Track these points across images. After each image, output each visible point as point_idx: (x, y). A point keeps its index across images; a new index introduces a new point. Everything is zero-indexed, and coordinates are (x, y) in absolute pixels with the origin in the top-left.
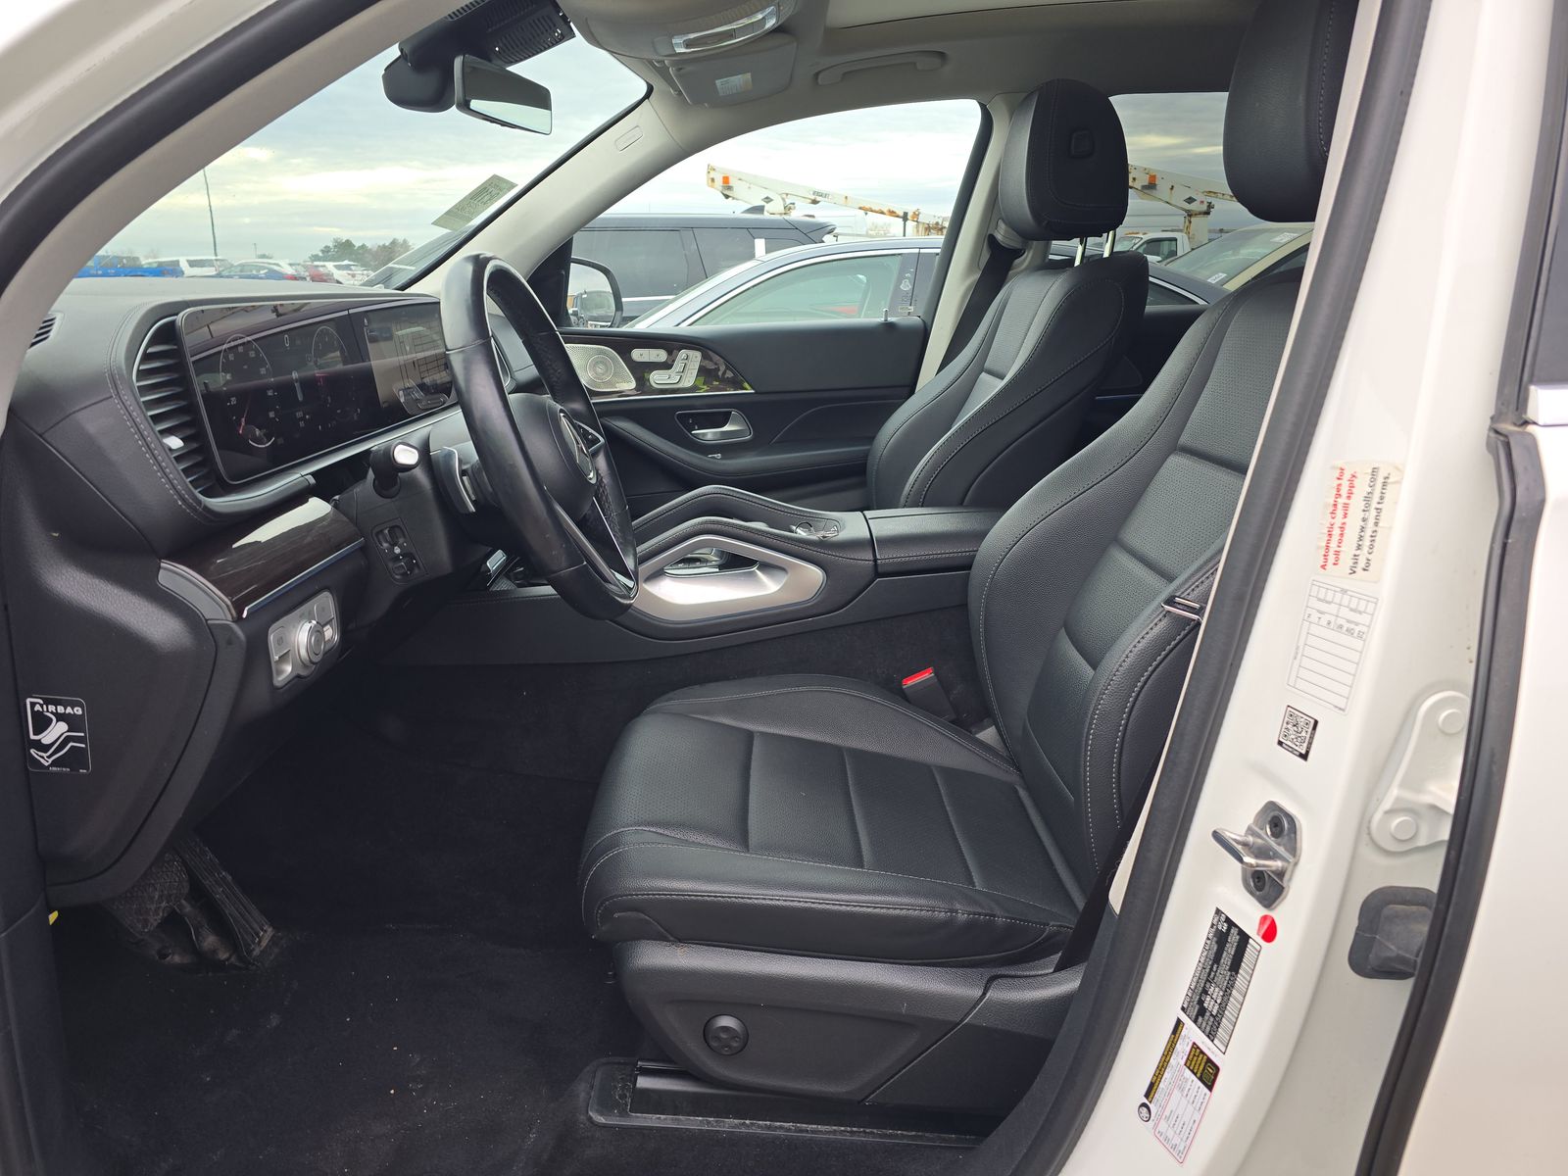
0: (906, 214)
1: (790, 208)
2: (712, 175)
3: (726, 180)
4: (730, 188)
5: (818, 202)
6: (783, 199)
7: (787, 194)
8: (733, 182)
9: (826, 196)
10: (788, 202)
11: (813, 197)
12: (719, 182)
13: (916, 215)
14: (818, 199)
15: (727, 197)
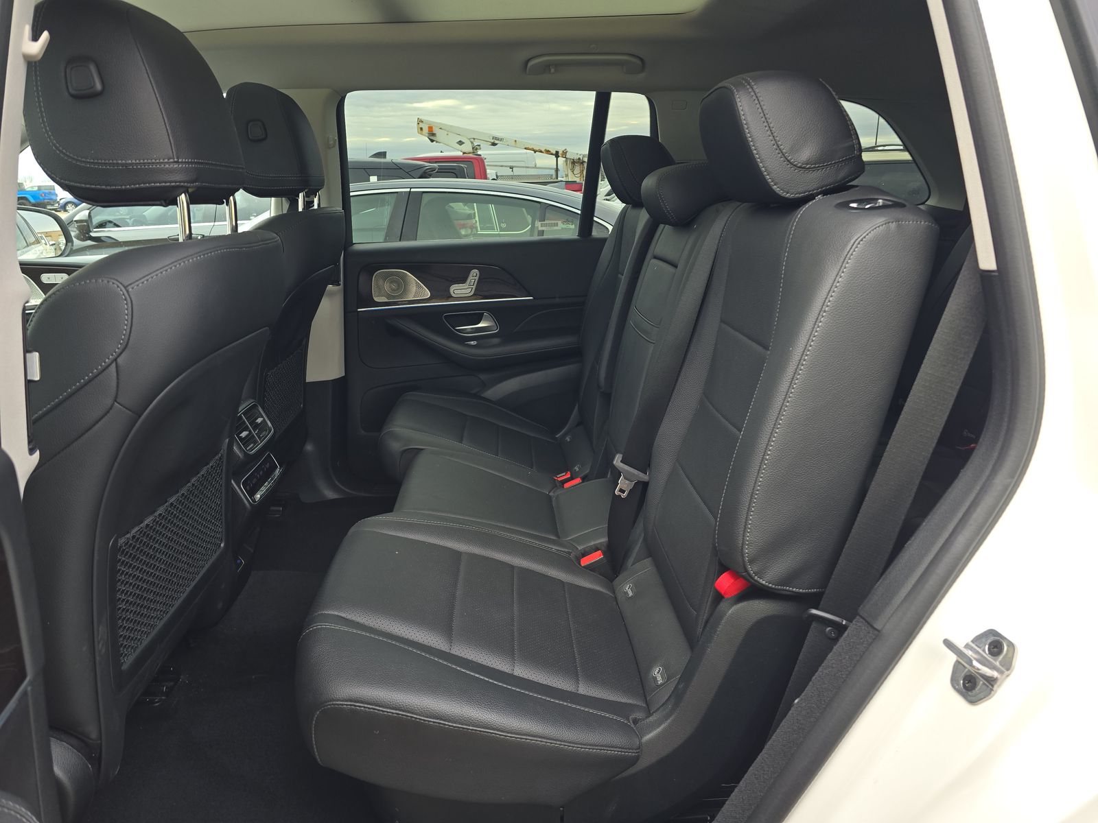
0: (557, 152)
1: (477, 149)
2: (421, 125)
3: (430, 128)
4: (434, 135)
5: (497, 144)
6: (472, 143)
7: (474, 139)
8: (436, 130)
9: (501, 140)
10: (476, 144)
11: (492, 141)
12: (426, 130)
13: (565, 153)
14: (496, 142)
15: (432, 141)
